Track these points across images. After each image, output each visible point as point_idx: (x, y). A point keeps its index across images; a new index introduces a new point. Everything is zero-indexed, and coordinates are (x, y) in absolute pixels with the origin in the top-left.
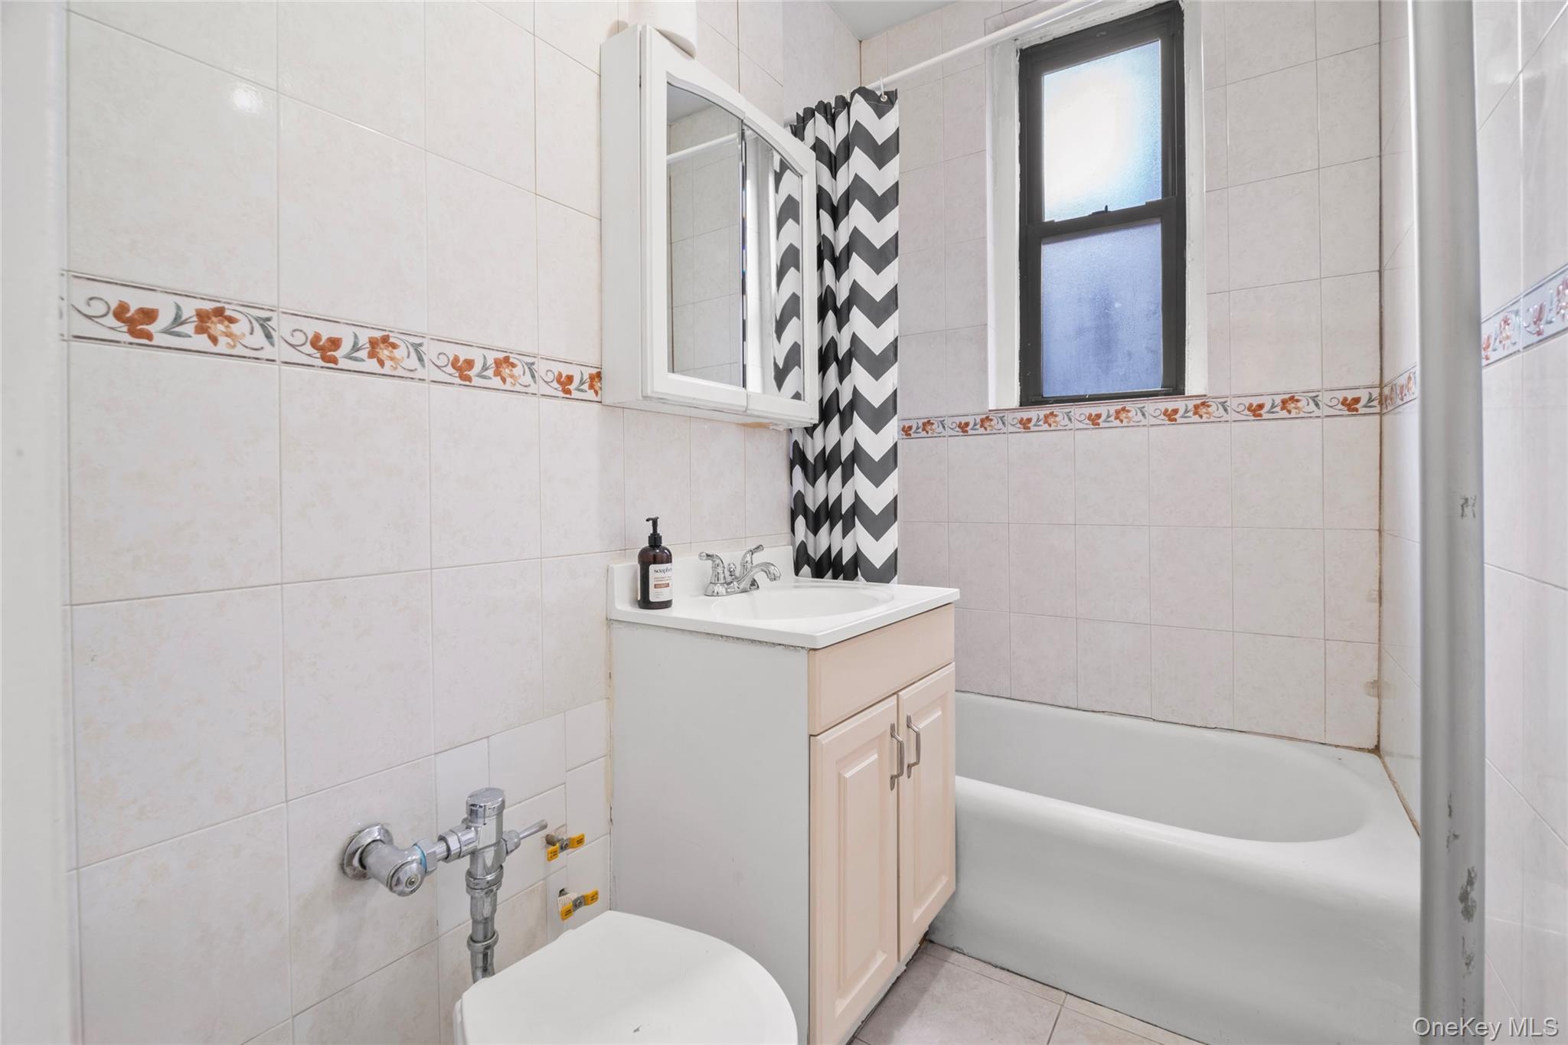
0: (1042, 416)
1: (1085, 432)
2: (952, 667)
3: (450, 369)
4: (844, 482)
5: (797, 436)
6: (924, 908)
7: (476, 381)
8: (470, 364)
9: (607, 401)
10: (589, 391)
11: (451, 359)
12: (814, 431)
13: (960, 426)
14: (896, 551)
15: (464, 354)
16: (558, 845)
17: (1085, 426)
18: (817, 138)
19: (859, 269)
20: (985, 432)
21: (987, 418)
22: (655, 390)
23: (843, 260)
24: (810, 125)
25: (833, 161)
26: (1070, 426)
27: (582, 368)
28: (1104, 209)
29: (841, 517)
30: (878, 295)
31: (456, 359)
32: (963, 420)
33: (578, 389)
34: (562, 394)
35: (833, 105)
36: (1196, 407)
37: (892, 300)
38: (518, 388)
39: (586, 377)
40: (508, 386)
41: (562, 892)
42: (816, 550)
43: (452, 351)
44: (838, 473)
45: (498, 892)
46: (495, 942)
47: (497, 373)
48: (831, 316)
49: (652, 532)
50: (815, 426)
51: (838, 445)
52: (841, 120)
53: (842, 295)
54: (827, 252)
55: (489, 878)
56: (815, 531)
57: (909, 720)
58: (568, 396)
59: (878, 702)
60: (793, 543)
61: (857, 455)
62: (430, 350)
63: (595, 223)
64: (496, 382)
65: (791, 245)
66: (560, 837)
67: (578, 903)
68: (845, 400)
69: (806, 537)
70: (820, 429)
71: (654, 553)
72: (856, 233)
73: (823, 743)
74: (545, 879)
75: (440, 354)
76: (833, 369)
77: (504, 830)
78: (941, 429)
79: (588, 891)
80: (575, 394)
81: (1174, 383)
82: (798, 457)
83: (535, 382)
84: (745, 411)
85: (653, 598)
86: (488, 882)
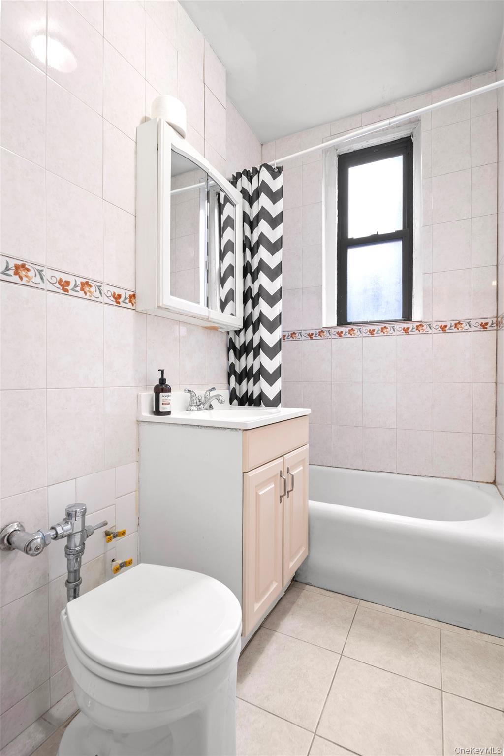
0: (347, 331)
1: (367, 338)
2: (307, 446)
3: (57, 285)
4: (255, 358)
5: (232, 335)
6: (294, 562)
7: (71, 292)
8: (68, 283)
9: (139, 308)
10: (129, 303)
11: (58, 279)
12: (239, 333)
13: (309, 335)
14: (280, 391)
15: (65, 278)
16: (112, 535)
17: (368, 335)
18: (243, 187)
19: (263, 253)
20: (320, 338)
21: (322, 331)
22: (164, 303)
23: (256, 248)
24: (239, 181)
25: (251, 199)
26: (361, 335)
27: (126, 291)
28: (376, 233)
29: (253, 375)
30: (273, 266)
31: (61, 280)
32: (311, 332)
33: (123, 302)
34: (115, 304)
35: (251, 172)
36: (417, 327)
37: (279, 269)
38: (93, 298)
39: (128, 296)
40: (87, 297)
41: (113, 560)
42: (240, 392)
43: (59, 275)
44: (252, 354)
45: (82, 556)
46: (80, 583)
47: (82, 289)
48: (249, 276)
49: (161, 377)
50: (241, 330)
51: (252, 340)
52: (255, 179)
53: (255, 265)
54: (247, 244)
55: (77, 549)
56: (240, 383)
57: (288, 470)
58: (118, 305)
59: (274, 460)
60: (229, 389)
61: (262, 344)
62: (47, 274)
63: (133, 217)
64: (81, 294)
65: (229, 240)
66: (113, 531)
67: (123, 565)
68: (255, 317)
69: (235, 385)
70: (243, 332)
71: (162, 387)
72: (262, 235)
73: (250, 476)
74: (104, 553)
75: (52, 276)
76: (250, 302)
77: (86, 525)
78: (300, 336)
79: (127, 559)
80: (122, 304)
81: (407, 315)
82: (231, 346)
83: (102, 296)
84: (208, 319)
85: (161, 410)
86: (77, 551)
